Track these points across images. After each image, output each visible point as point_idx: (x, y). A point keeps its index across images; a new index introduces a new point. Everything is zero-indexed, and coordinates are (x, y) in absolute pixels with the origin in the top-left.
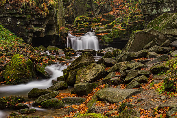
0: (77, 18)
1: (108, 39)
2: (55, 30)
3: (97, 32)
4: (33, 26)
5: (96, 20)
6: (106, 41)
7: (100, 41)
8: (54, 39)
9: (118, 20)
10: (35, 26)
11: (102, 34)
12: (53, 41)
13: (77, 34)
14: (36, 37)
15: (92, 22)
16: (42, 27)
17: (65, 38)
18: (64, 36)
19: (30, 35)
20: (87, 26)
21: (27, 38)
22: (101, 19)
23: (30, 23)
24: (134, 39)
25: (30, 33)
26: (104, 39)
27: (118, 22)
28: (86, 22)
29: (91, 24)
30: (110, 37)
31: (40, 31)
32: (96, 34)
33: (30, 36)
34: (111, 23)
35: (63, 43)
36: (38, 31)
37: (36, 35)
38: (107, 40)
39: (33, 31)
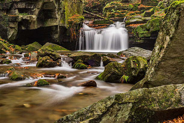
0: (108, 5)
1: (143, 32)
2: (57, 18)
3: (128, 22)
4: (17, 11)
5: (132, 6)
6: (140, 36)
7: (131, 36)
8: (57, 33)
9: (161, 4)
10: (21, 11)
11: (135, 25)
12: (56, 36)
13: (99, 26)
14: (23, 28)
15: (127, 9)
16: (32, 13)
17: (77, 31)
18: (75, 28)
19: (12, 25)
20: (118, 14)
21: (6, 31)
22: (139, 5)
23: (12, 6)
24: (177, 27)
25: (11, 22)
26: (136, 32)
27: (161, 8)
28: (118, 9)
29: (125, 12)
30: (146, 29)
31: (29, 19)
32: (126, 26)
33: (12, 28)
34: (151, 10)
35: (72, 39)
36: (26, 19)
37: (24, 26)
38: (141, 34)
39: (15, 19)
